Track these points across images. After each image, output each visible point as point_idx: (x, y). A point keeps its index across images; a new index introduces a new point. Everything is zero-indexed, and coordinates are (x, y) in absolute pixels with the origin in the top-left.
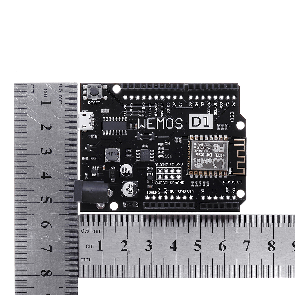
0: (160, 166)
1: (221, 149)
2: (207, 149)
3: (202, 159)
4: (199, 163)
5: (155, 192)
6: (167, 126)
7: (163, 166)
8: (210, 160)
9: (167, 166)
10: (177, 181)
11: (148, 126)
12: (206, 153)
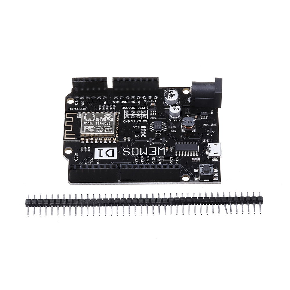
2: (100, 128)
3: (105, 120)
4: (108, 117)
5: (149, 101)
6: (138, 149)
7: (142, 120)
8: (97, 119)
9: (138, 120)
11: (155, 149)
12: (102, 125)
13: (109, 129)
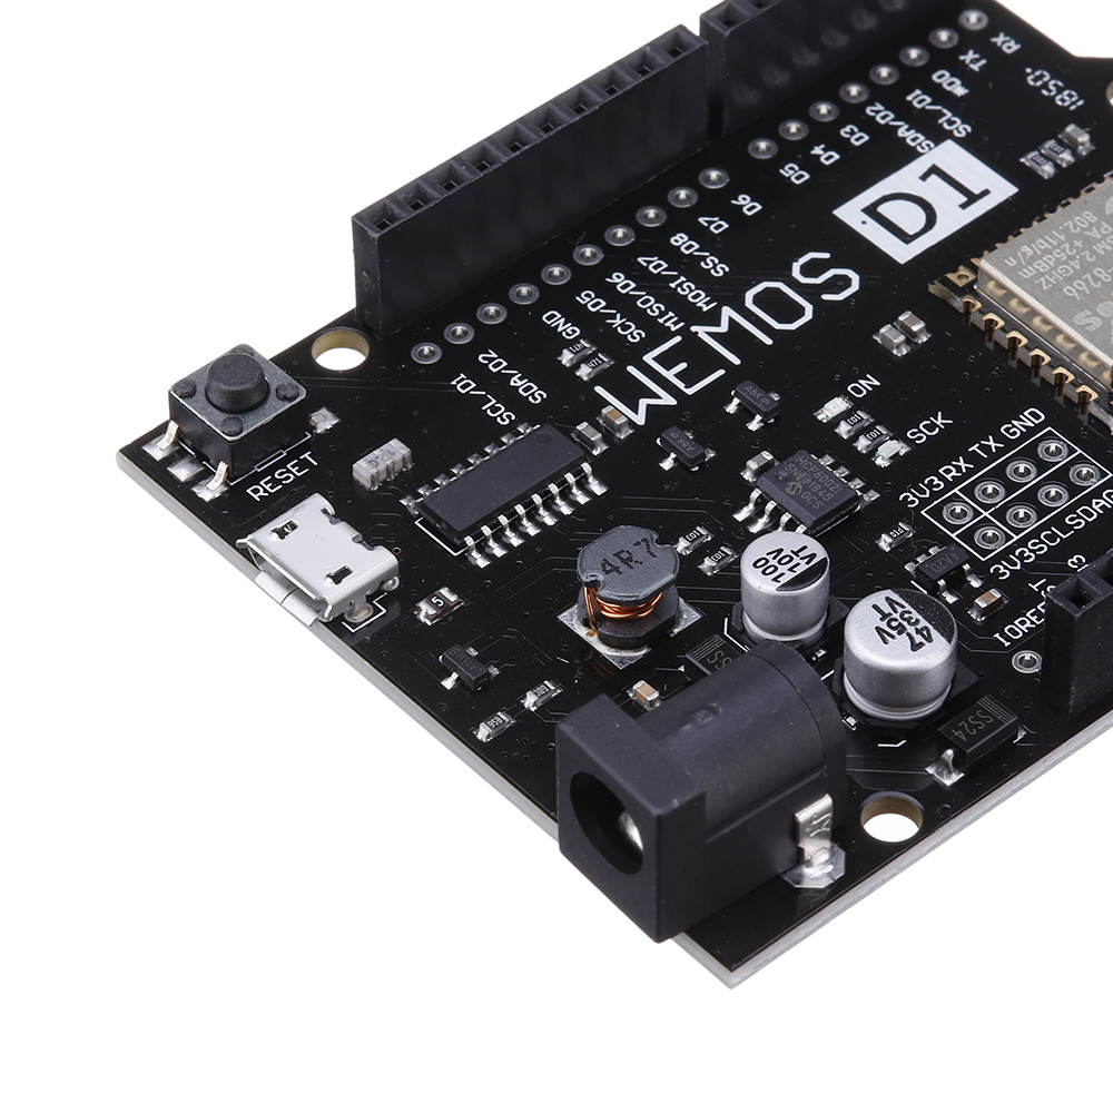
0: (935, 496)
6: (778, 326)
10: (1097, 493)
11: (681, 385)
13: (1041, 266)
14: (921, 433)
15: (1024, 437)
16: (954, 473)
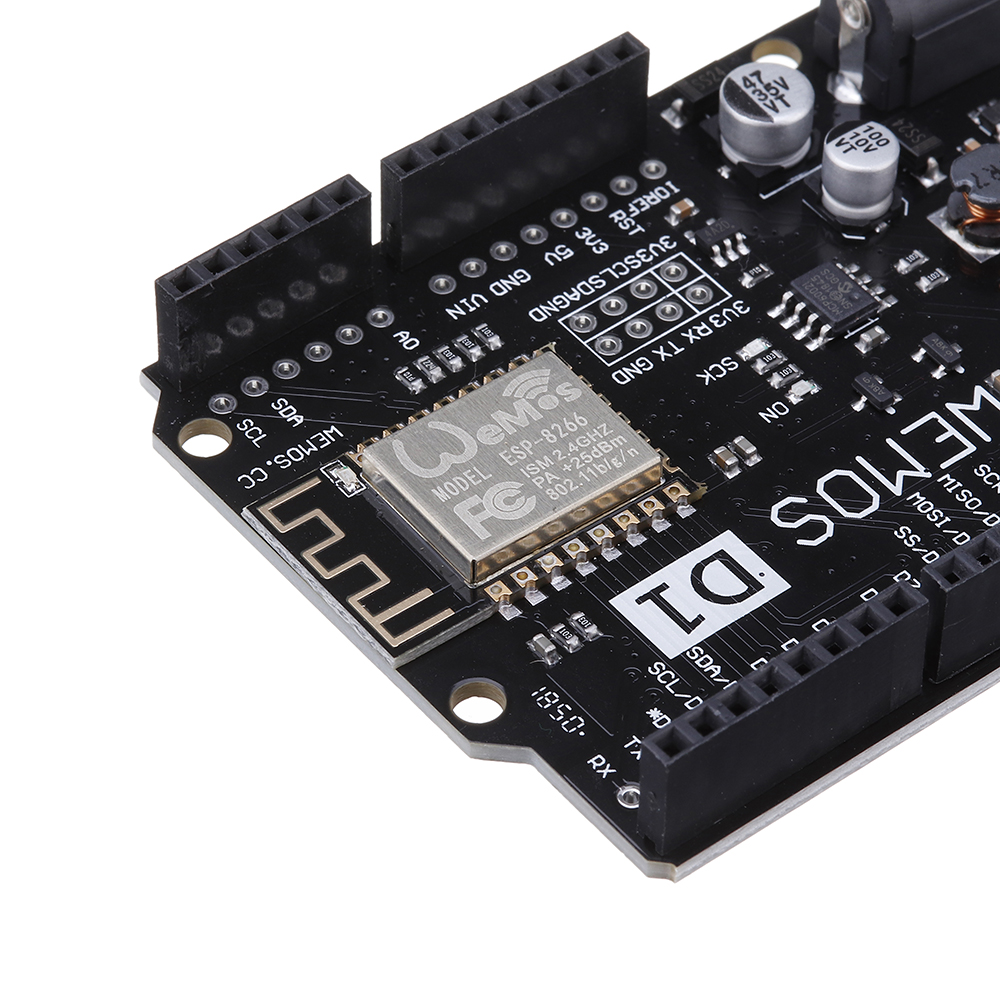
0: (718, 310)
1: (476, 510)
2: (556, 469)
3: (537, 416)
4: (538, 391)
5: (638, 206)
6: (850, 474)
7: (704, 318)
8: (488, 435)
9: (685, 329)
10: (574, 305)
11: (942, 421)
12: (545, 449)
13: (605, 447)
14: (725, 365)
15: (633, 359)
16: (699, 329)
